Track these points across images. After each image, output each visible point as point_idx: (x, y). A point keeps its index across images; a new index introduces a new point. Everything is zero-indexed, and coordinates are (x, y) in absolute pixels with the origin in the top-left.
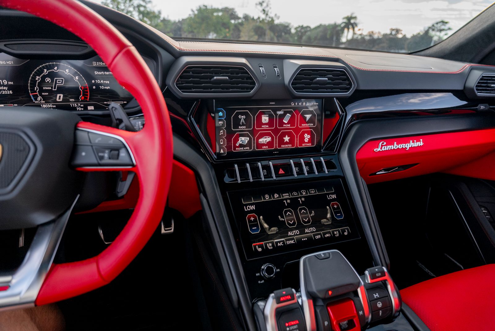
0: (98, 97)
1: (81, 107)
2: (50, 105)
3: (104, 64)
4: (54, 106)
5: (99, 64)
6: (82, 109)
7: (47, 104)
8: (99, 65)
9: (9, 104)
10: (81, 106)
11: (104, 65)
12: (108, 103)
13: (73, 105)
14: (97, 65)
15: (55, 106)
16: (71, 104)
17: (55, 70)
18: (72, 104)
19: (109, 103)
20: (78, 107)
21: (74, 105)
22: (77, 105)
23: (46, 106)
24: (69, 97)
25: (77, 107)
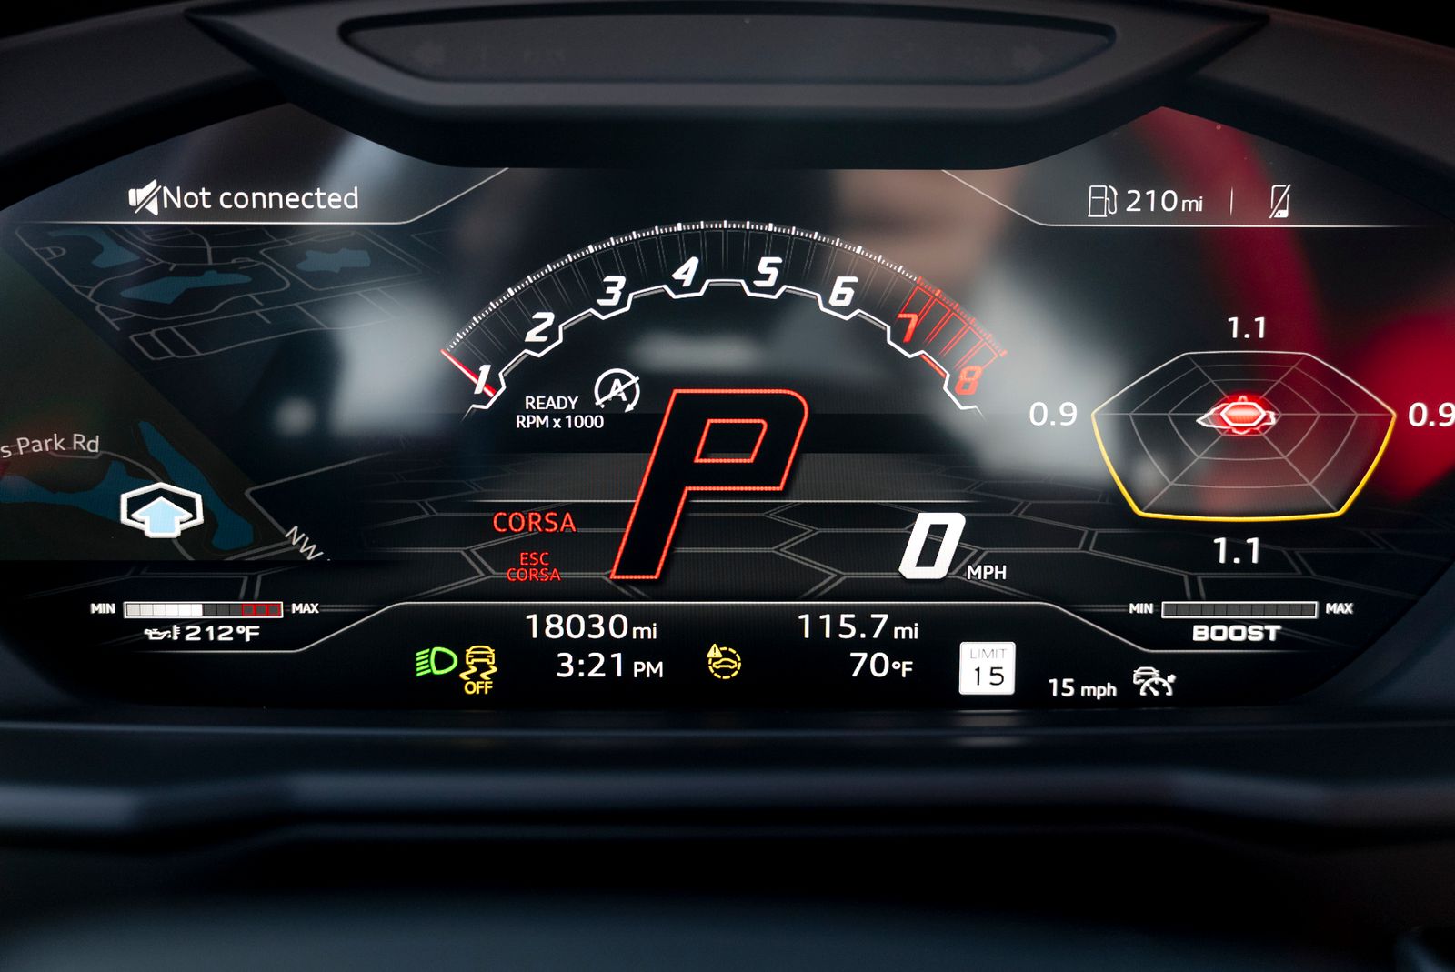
0: (1079, 550)
1: (898, 650)
2: (607, 614)
3: (1199, 206)
4: (641, 631)
5: (1145, 201)
6: (896, 665)
7: (585, 612)
8: (1145, 214)
9: (249, 597)
10: (900, 631)
11: (1193, 216)
12: (1168, 610)
13: (817, 626)
14: (1123, 216)
15: (653, 633)
16: (806, 617)
17: (678, 286)
18: (815, 614)
19: (1177, 610)
20: (870, 647)
21: (835, 622)
22: (865, 623)
23: (575, 628)
24: (796, 540)
25: (856, 644)
